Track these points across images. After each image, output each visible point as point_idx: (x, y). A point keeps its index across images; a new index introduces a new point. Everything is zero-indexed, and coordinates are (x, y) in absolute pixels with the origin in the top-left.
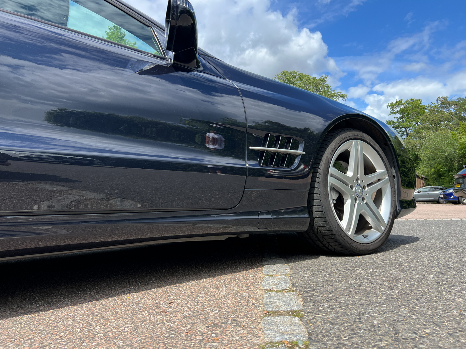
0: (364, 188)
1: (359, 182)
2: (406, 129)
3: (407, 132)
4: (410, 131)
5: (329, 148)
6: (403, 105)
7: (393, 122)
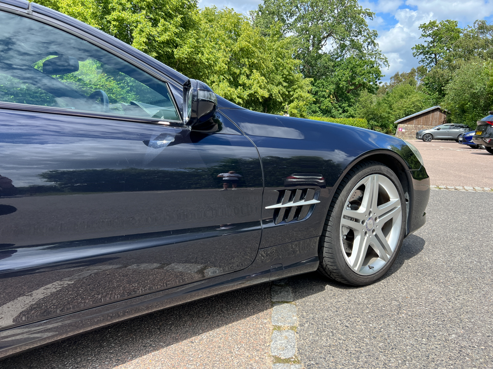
0: (376, 219)
1: (371, 215)
2: (436, 55)
3: (436, 59)
4: (440, 57)
5: (344, 189)
6: (437, 27)
7: (423, 46)
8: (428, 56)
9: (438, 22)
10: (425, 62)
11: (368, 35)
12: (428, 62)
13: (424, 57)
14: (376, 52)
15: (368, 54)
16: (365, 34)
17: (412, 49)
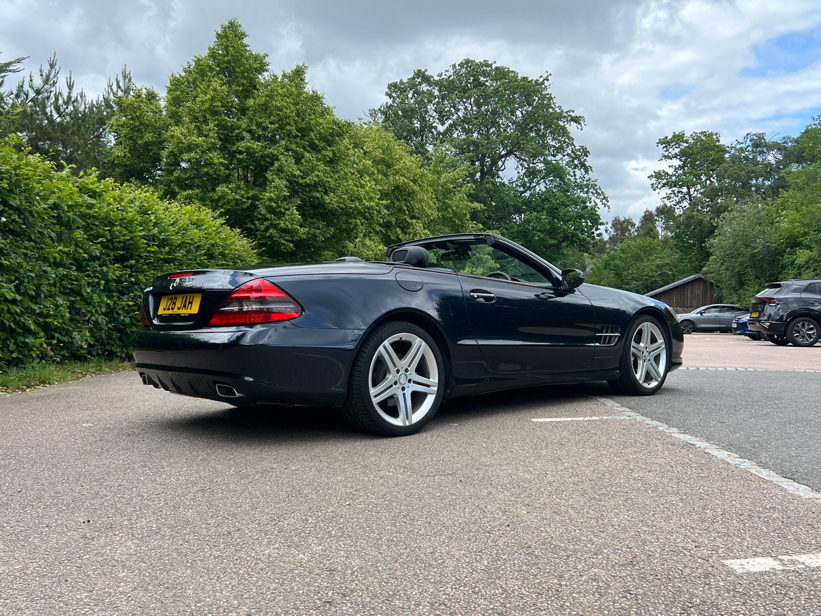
1: (647, 349)
2: (689, 189)
3: (690, 196)
4: (696, 193)
5: (633, 328)
6: (687, 142)
7: (667, 173)
8: (676, 189)
9: (687, 135)
10: (672, 200)
11: (575, 154)
12: (677, 199)
13: (670, 191)
14: (589, 182)
15: (576, 186)
16: (569, 152)
17: (649, 177)
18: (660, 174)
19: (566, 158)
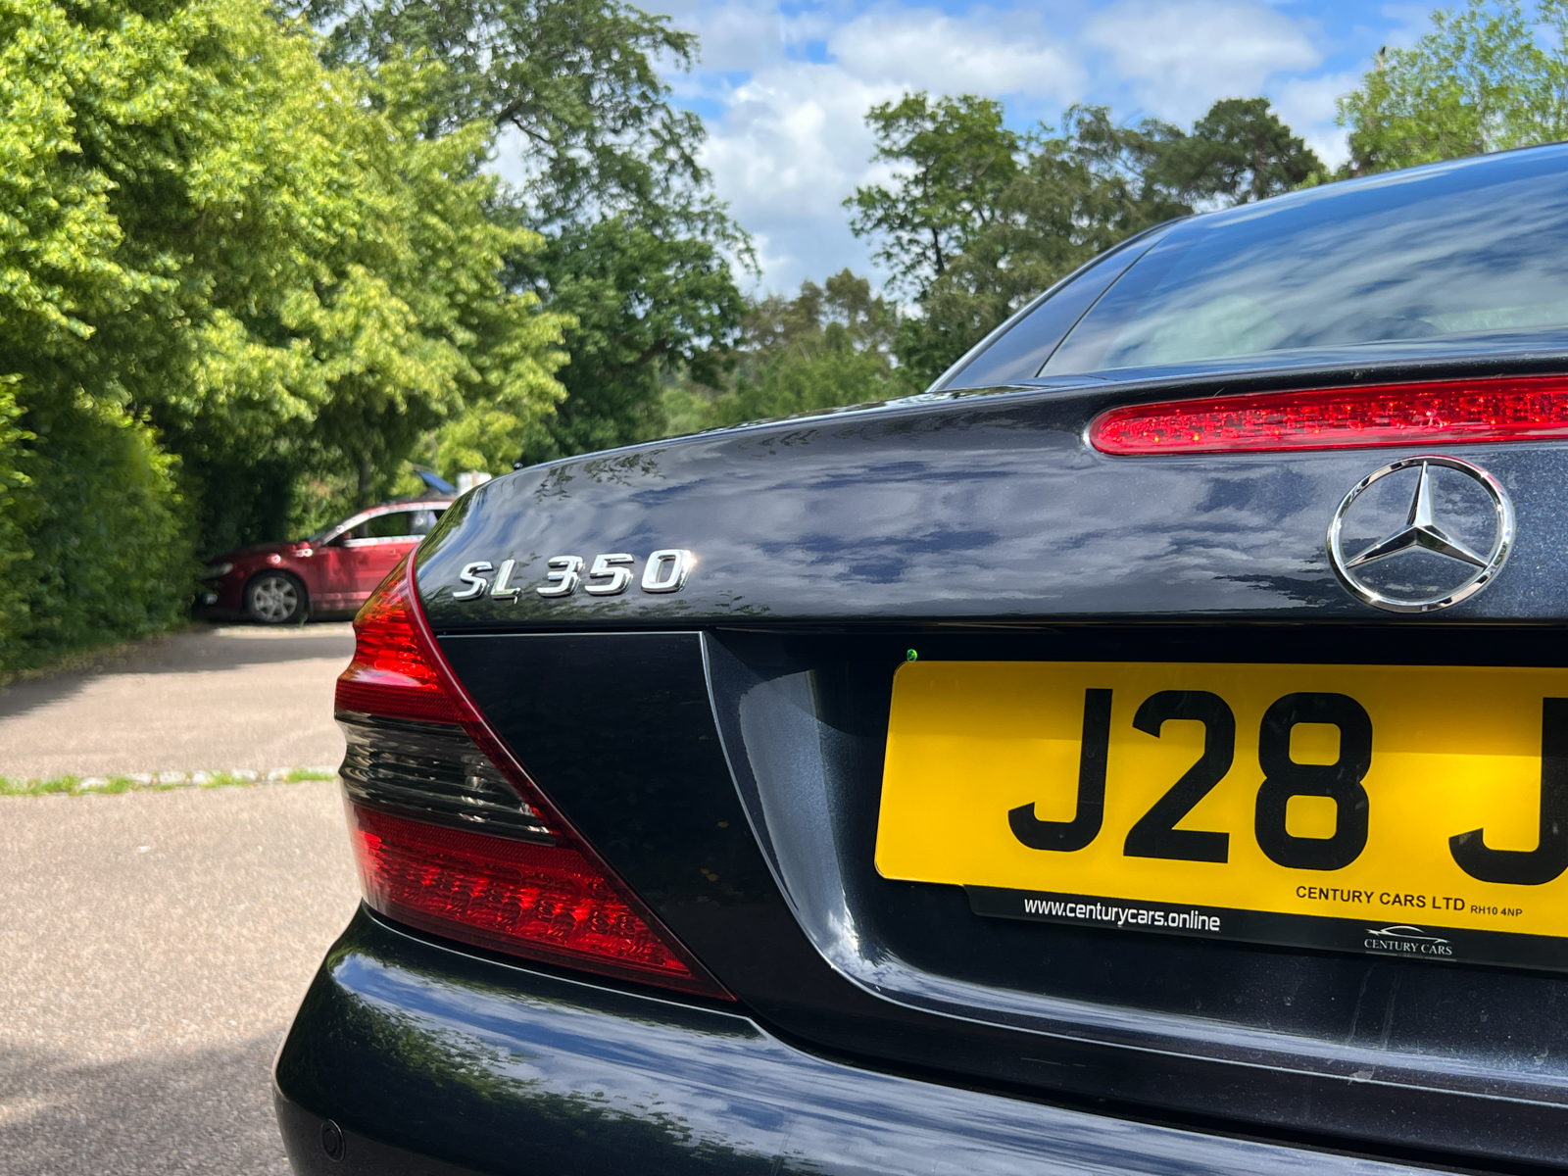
8: (905, 236)
9: (931, 102)
10: (895, 261)
11: (670, 131)
12: (907, 259)
13: (890, 239)
14: (707, 208)
15: (677, 214)
16: (656, 125)
17: (844, 203)
18: (870, 195)
19: (650, 144)
